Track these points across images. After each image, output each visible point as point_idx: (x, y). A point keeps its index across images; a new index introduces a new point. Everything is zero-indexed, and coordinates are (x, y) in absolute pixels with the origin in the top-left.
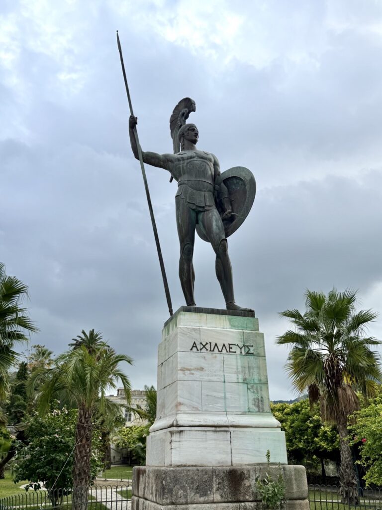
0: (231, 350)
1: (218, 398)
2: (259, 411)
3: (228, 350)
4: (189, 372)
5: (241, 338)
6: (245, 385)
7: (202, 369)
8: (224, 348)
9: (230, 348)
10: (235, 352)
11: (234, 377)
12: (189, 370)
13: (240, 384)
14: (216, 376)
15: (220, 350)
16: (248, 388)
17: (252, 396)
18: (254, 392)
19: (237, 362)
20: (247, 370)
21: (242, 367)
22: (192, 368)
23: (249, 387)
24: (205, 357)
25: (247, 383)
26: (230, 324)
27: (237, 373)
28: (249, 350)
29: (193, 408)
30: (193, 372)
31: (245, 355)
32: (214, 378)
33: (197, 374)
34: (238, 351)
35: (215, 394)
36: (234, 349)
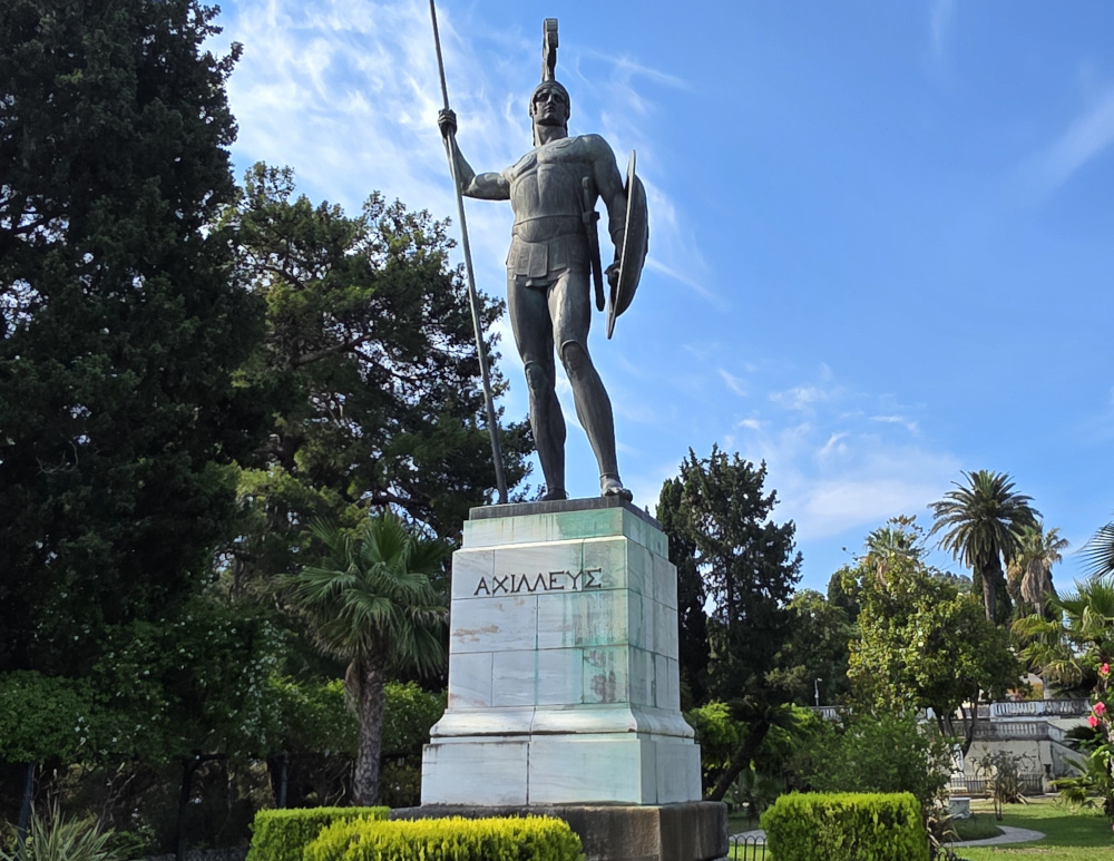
0: (554, 585)
1: (524, 681)
2: (603, 702)
3: (547, 585)
4: (470, 637)
5: (577, 558)
6: (579, 652)
7: (494, 629)
8: (540, 582)
9: (551, 581)
10: (562, 588)
11: (556, 639)
12: (470, 633)
13: (569, 651)
14: (520, 639)
15: (532, 588)
16: (584, 658)
17: (590, 672)
18: (595, 664)
19: (565, 608)
20: (584, 621)
21: (574, 616)
22: (476, 629)
23: (587, 654)
24: (501, 606)
25: (583, 649)
26: (561, 531)
27: (564, 629)
28: (593, 579)
29: (476, 701)
30: (477, 636)
31: (582, 592)
32: (519, 645)
33: (487, 640)
34: (569, 587)
35: (518, 675)
36: (560, 581)
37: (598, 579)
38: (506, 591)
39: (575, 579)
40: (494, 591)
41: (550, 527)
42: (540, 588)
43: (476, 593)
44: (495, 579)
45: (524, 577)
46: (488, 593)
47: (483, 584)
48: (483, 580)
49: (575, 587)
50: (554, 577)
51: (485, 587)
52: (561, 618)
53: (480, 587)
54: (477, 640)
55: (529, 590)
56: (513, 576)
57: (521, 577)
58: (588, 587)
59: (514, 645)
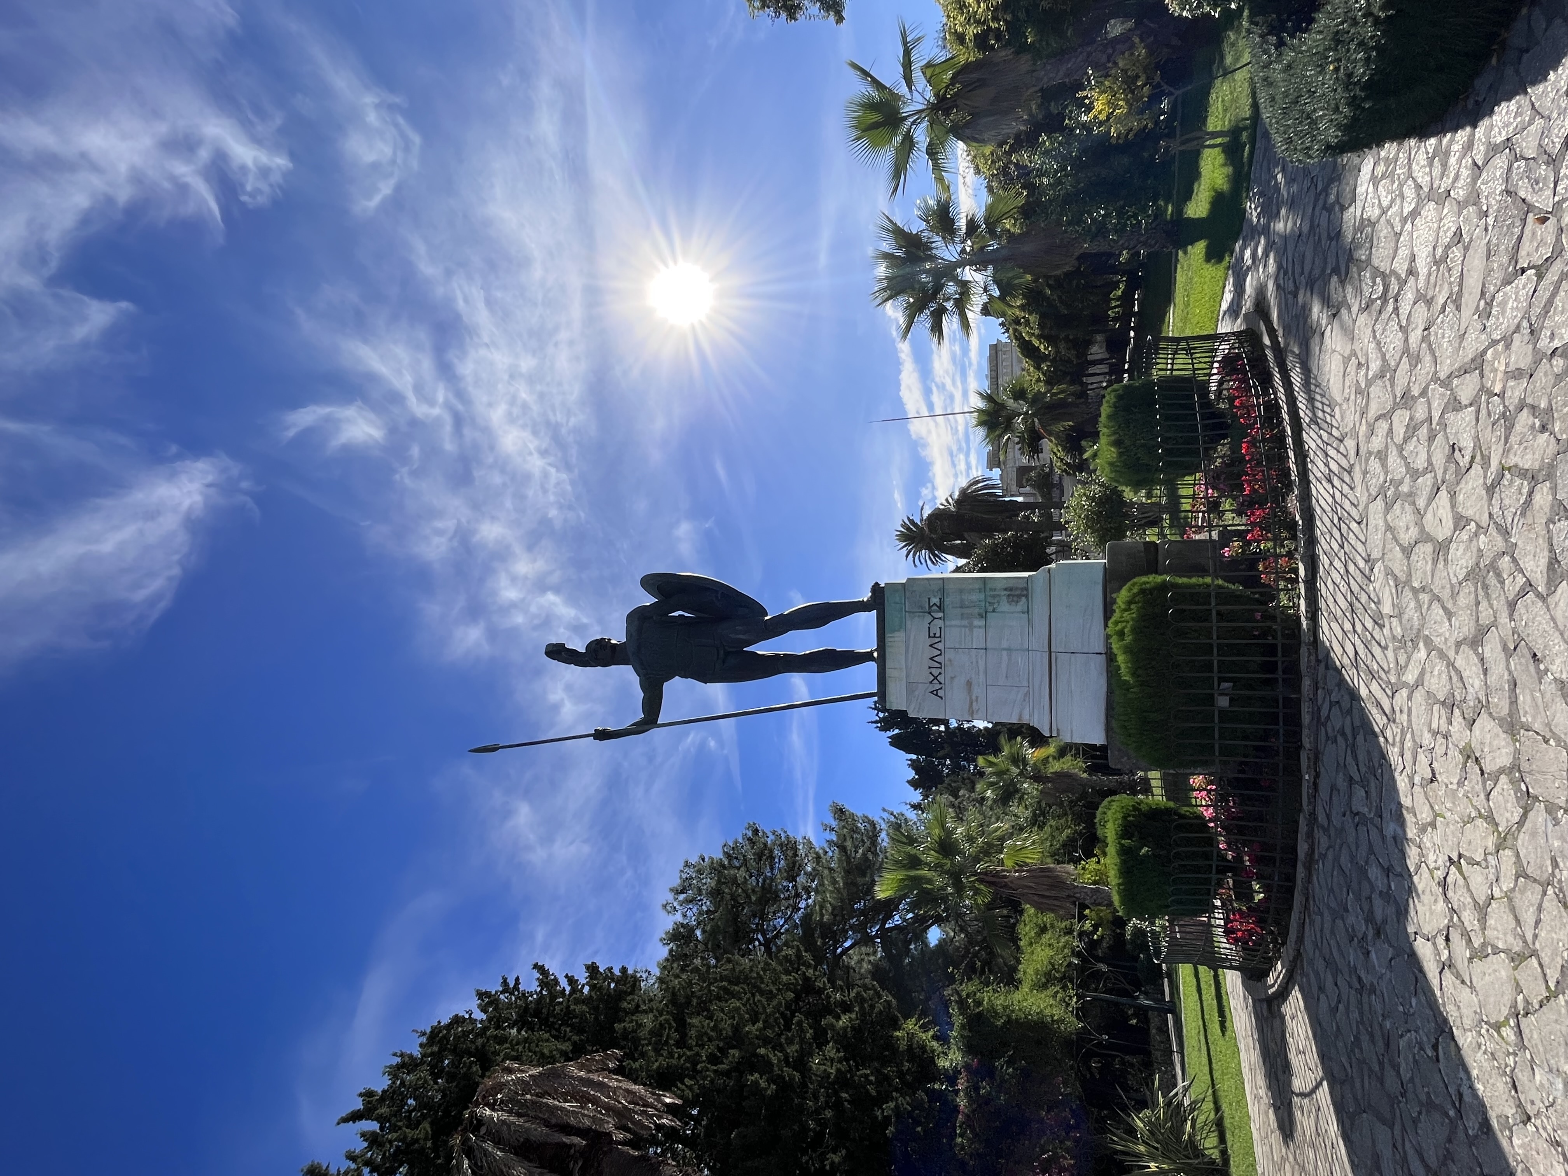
0: (938, 635)
1: (1010, 659)
2: (1027, 596)
4: (974, 704)
5: (919, 616)
6: (988, 614)
7: (969, 684)
8: (935, 646)
9: (935, 637)
10: (940, 628)
11: (979, 633)
12: (971, 703)
13: (988, 624)
14: (977, 662)
15: (939, 652)
16: (994, 611)
17: (1004, 606)
18: (998, 602)
19: (956, 626)
20: (966, 611)
21: (962, 619)
22: (968, 698)
23: (990, 609)
24: (952, 678)
25: (986, 612)
26: (899, 631)
27: (971, 627)
28: (935, 604)
29: (1024, 700)
30: (974, 698)
31: (944, 612)
32: (982, 664)
33: (977, 691)
34: (940, 623)
35: (1004, 666)
36: (935, 630)
37: (935, 600)
38: (940, 673)
39: (935, 618)
40: (941, 683)
41: (896, 639)
42: (940, 646)
43: (941, 698)
44: (931, 682)
46: (941, 688)
47: (935, 693)
48: (931, 692)
49: (940, 619)
50: (932, 635)
51: (937, 690)
52: (963, 629)
53: (937, 695)
54: (977, 697)
55: (940, 655)
56: (929, 667)
57: (931, 661)
58: (941, 608)
59: (982, 668)
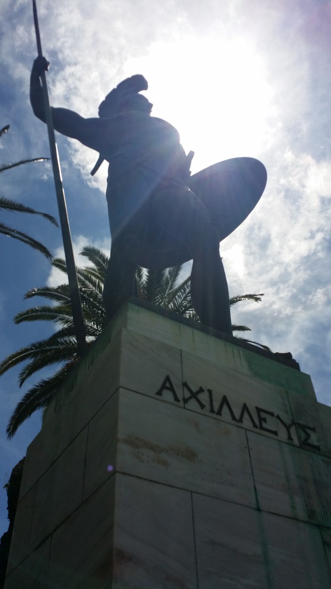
0: (264, 425)
1: (246, 557)
3: (257, 421)
4: (152, 454)
5: (284, 403)
7: (191, 455)
8: (246, 415)
9: (262, 420)
10: (275, 433)
11: (282, 502)
13: (300, 524)
14: (232, 485)
15: (237, 416)
16: (324, 542)
20: (312, 488)
22: (162, 444)
23: (327, 537)
24: (197, 425)
25: (318, 526)
26: (251, 369)
27: (289, 491)
28: (308, 436)
30: (164, 457)
31: (300, 447)
32: (229, 492)
33: (179, 467)
34: (283, 434)
35: (235, 542)
36: (271, 423)
37: (314, 439)
38: (202, 406)
39: (288, 428)
40: (186, 401)
42: (247, 423)
43: (159, 393)
44: (185, 385)
45: (225, 400)
46: (176, 399)
47: (167, 385)
48: (168, 379)
49: (290, 438)
50: (263, 415)
51: (172, 389)
52: (283, 474)
53: (164, 387)
54: (165, 464)
55: (234, 418)
56: (210, 392)
57: (221, 397)
58: (305, 444)
